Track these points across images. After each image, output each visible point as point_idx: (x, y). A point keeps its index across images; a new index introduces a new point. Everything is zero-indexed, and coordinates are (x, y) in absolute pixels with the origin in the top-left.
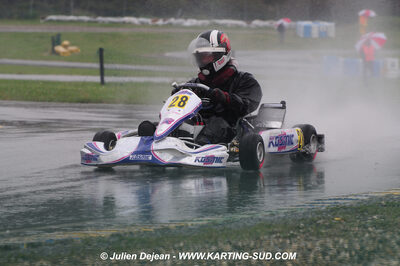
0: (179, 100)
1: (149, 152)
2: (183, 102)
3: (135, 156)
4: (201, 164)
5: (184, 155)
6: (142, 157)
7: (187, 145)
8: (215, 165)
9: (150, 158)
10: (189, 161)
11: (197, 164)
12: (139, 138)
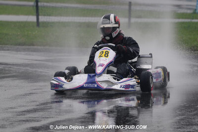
0: (104, 53)
1: (95, 83)
2: (107, 55)
3: (87, 85)
4: (124, 89)
5: (113, 84)
6: (91, 85)
7: (114, 78)
8: (130, 89)
9: (96, 86)
10: (117, 87)
11: (121, 89)
12: (87, 74)
